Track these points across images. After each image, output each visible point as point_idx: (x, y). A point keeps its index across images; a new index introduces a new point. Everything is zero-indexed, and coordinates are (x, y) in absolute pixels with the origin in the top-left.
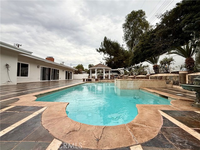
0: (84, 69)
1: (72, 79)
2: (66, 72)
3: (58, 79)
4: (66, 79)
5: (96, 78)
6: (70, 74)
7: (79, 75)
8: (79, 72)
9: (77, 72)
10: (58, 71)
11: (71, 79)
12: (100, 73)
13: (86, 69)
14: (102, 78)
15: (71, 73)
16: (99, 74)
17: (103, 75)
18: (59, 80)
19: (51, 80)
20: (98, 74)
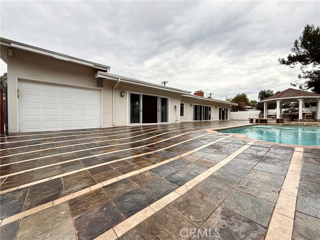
0: (249, 102)
1: (229, 119)
2: (220, 109)
3: (210, 119)
4: (220, 119)
5: (278, 117)
6: (225, 112)
7: (239, 112)
8: (240, 107)
9: (235, 109)
10: (210, 108)
11: (227, 119)
12: (290, 107)
13: (252, 102)
14: (294, 117)
15: (227, 110)
16: (287, 109)
17: (298, 111)
18: (212, 120)
19: (203, 121)
20: (283, 110)
